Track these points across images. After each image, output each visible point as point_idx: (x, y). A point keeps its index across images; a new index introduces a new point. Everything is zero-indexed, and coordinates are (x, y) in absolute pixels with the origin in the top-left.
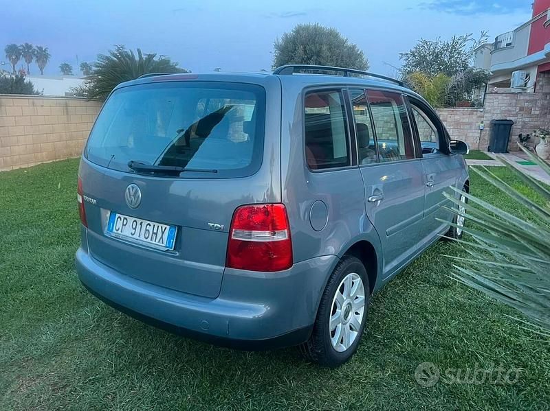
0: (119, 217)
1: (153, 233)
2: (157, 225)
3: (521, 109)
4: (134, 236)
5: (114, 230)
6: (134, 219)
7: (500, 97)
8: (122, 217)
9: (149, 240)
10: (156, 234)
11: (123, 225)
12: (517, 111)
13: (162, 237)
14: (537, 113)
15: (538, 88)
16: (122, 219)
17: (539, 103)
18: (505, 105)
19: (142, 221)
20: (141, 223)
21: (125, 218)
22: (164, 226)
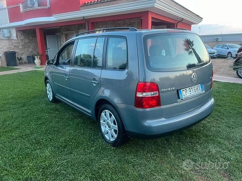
0: (183, 90)
1: (197, 89)
2: (196, 86)
3: (15, 46)
4: (191, 94)
5: (183, 97)
6: (189, 88)
7: (4, 41)
8: (184, 89)
9: (197, 92)
10: (198, 89)
11: (186, 92)
12: (13, 47)
13: (200, 89)
14: (21, 48)
15: (18, 37)
16: (184, 90)
17: (21, 44)
18: (7, 45)
19: (191, 87)
20: (192, 88)
21: (185, 90)
22: (199, 85)
